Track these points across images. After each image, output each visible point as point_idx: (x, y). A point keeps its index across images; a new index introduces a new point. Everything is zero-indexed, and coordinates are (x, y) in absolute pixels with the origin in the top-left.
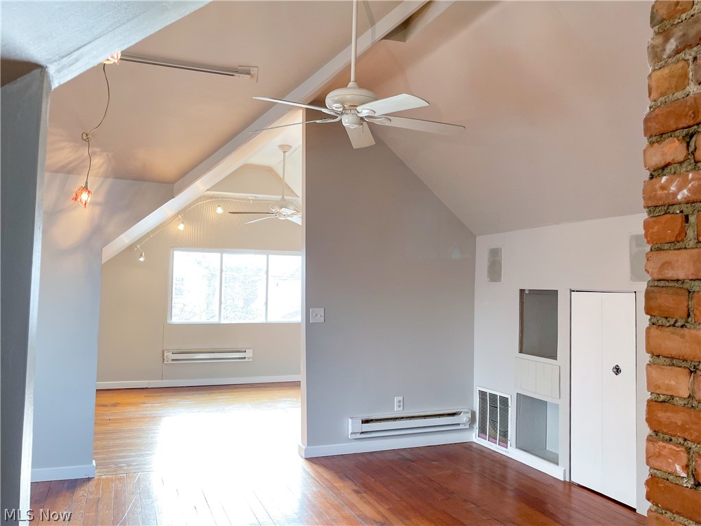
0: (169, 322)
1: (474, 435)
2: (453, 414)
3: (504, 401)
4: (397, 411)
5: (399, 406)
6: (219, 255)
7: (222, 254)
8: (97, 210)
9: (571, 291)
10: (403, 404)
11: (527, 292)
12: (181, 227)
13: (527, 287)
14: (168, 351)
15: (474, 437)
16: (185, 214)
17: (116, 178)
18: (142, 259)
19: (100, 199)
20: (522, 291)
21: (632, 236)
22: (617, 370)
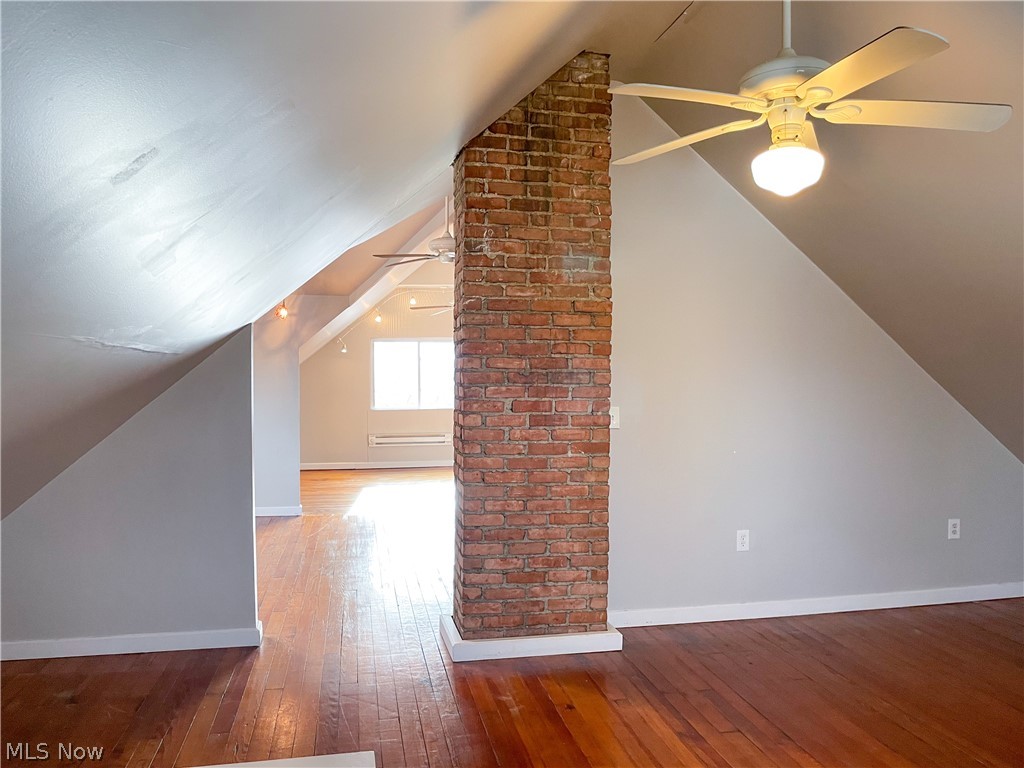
0: (372, 408)
6: (416, 343)
7: (419, 342)
8: (294, 319)
12: (378, 319)
14: (373, 435)
16: (381, 306)
17: (306, 294)
18: (344, 351)
19: (295, 311)
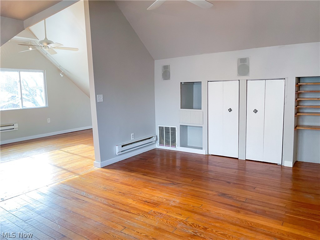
1: (157, 145)
2: (150, 138)
3: (174, 129)
4: (132, 140)
5: (133, 137)
9: (208, 82)
10: (134, 136)
11: (183, 83)
13: (183, 81)
15: (157, 146)
20: (181, 83)
21: (239, 59)
22: (230, 110)
